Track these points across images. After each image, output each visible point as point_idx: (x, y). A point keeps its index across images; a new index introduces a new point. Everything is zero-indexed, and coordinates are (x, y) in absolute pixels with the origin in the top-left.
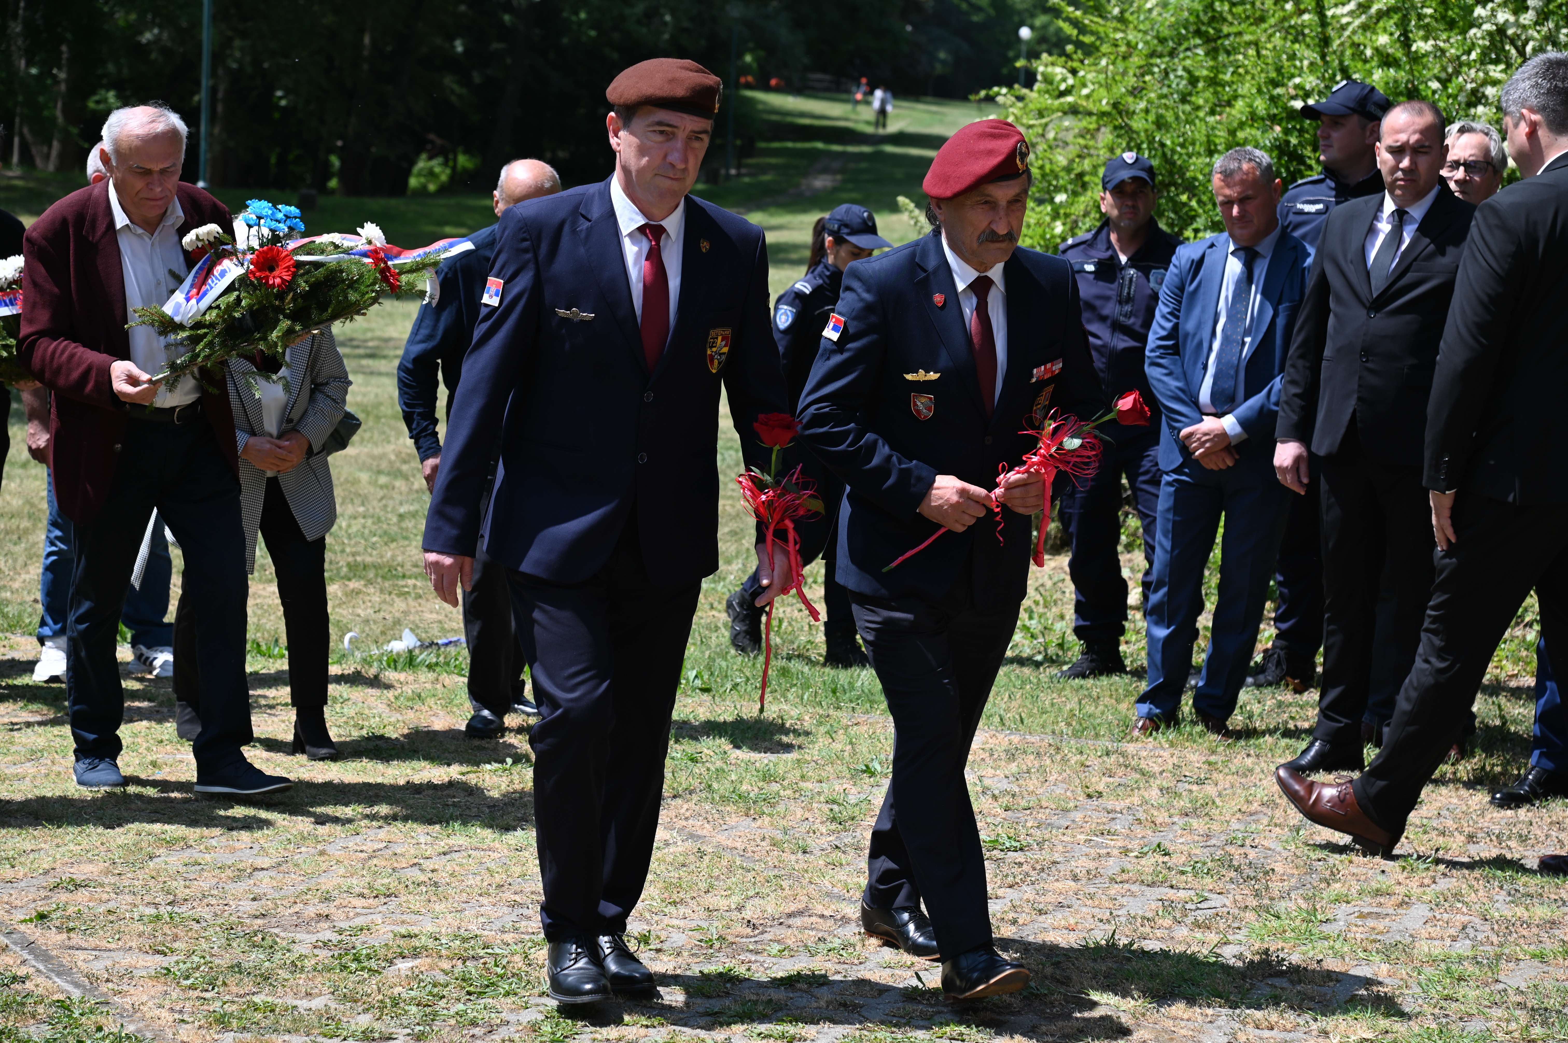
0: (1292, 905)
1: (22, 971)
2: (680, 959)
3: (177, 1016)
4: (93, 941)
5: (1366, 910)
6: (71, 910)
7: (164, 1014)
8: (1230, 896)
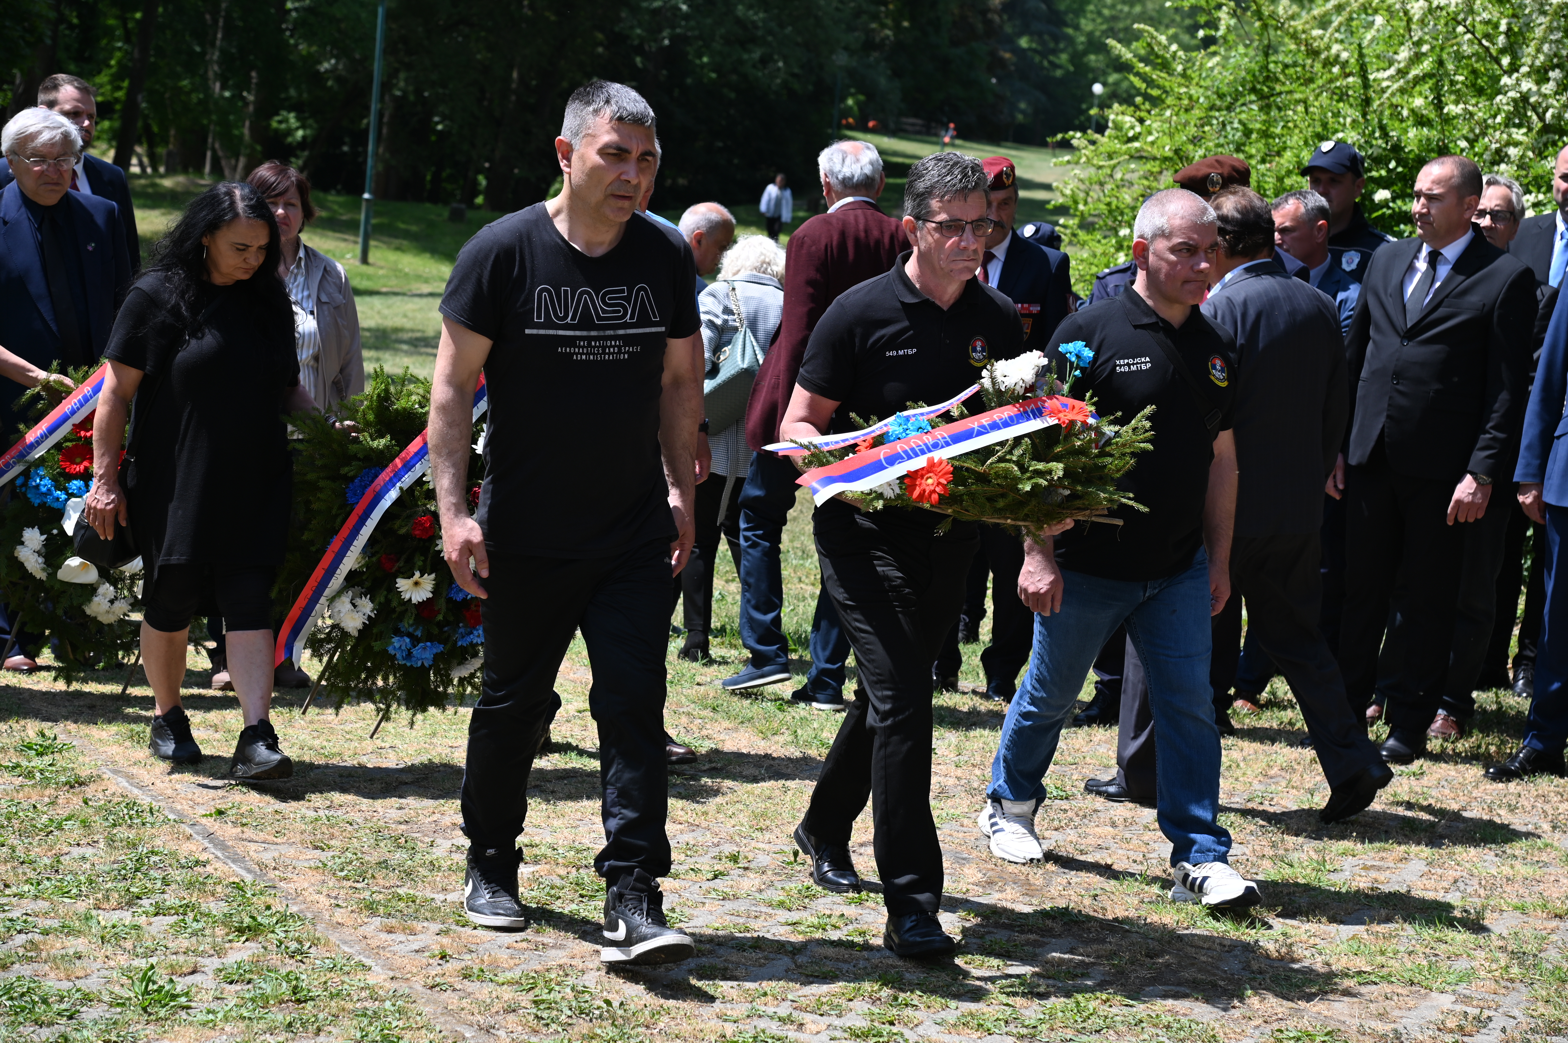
0: (1304, 856)
1: (203, 857)
2: (764, 877)
3: (333, 901)
4: (262, 836)
5: (1369, 863)
6: (244, 809)
7: (322, 898)
8: (1250, 846)
